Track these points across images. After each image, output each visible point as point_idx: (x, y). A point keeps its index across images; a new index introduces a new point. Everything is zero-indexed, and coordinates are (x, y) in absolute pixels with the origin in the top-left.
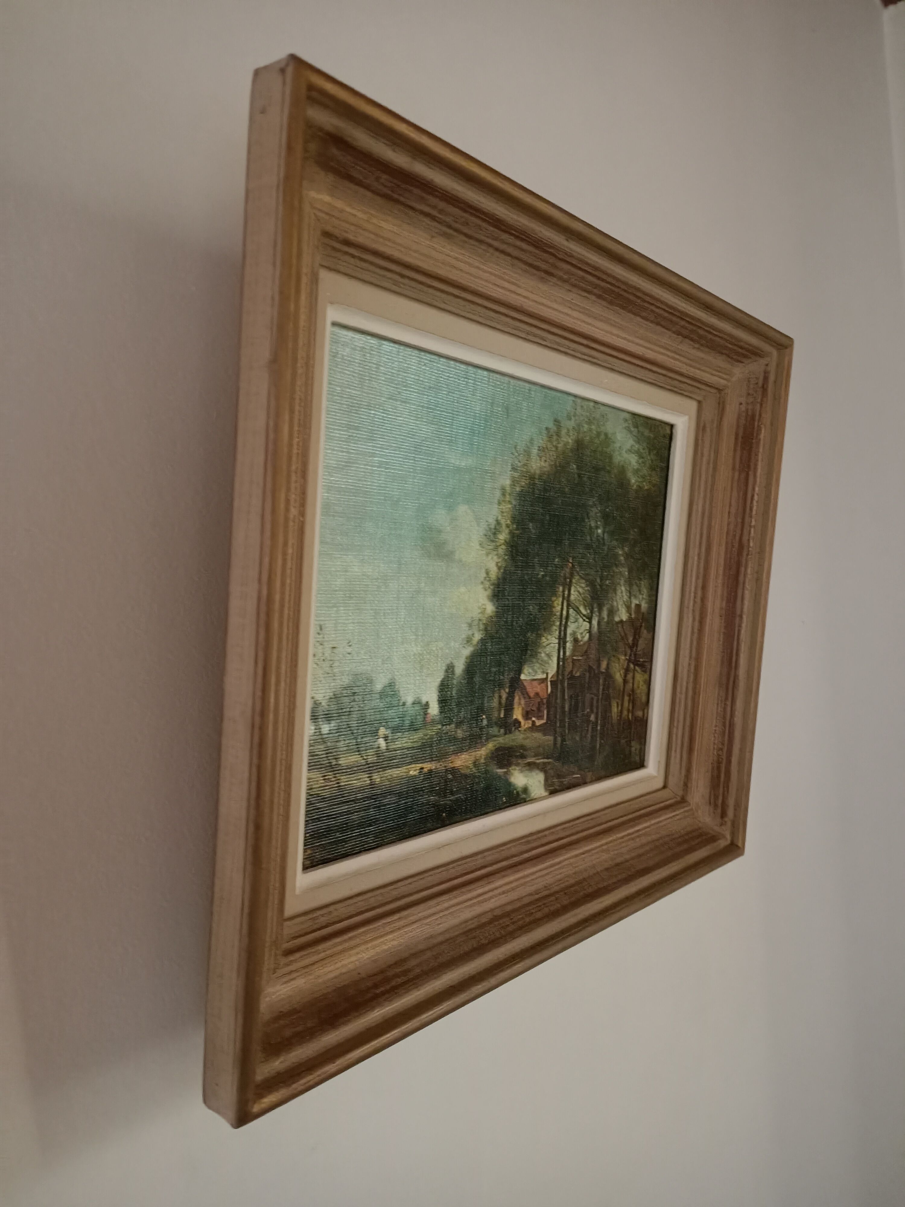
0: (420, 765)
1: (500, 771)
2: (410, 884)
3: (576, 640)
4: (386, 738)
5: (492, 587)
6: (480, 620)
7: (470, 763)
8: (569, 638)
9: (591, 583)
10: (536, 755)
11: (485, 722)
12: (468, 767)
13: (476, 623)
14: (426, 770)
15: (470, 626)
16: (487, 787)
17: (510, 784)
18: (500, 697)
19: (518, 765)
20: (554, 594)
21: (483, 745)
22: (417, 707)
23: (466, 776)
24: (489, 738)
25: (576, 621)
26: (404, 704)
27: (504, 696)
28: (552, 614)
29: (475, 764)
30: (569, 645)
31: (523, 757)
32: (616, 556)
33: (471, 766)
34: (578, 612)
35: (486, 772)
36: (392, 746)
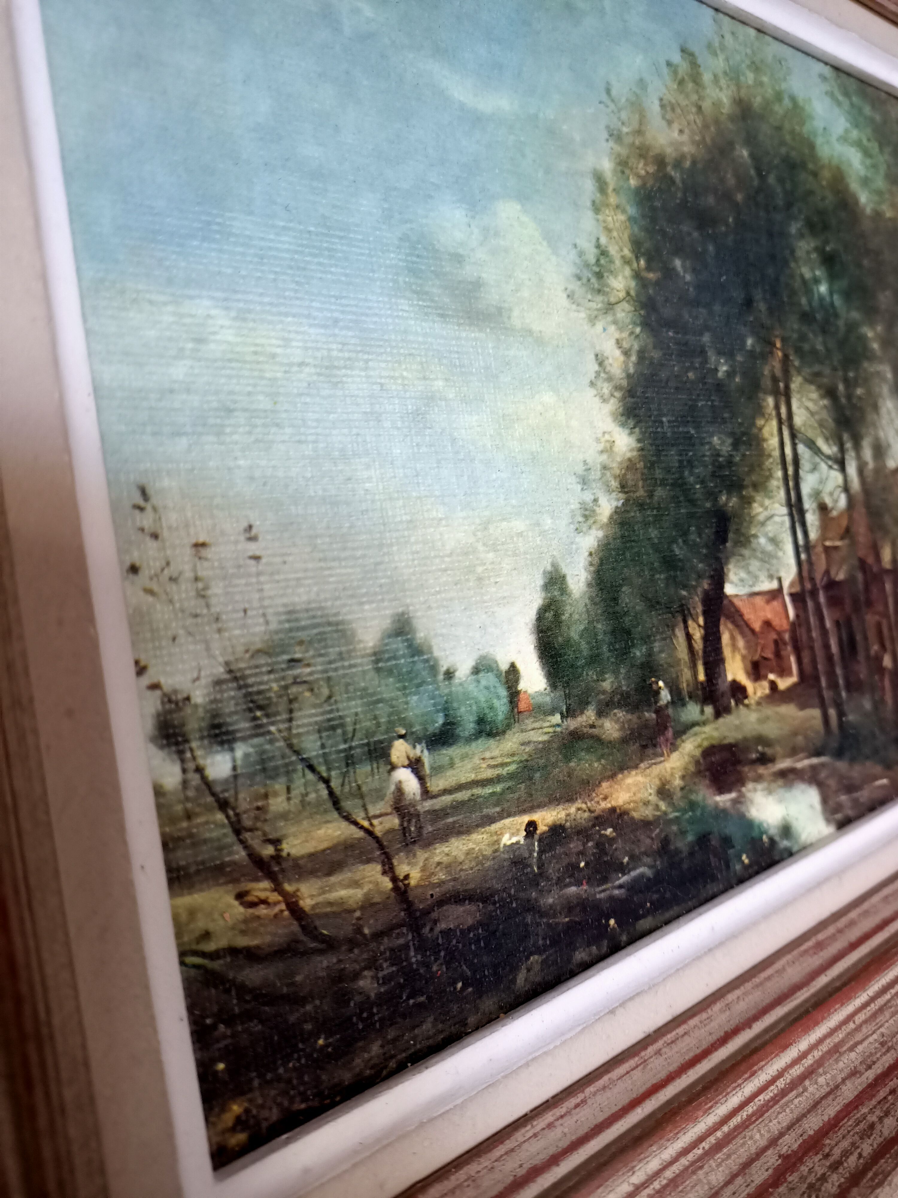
0: (526, 818)
1: (723, 800)
2: (550, 1126)
3: (823, 508)
4: (415, 765)
5: (618, 394)
6: (605, 468)
7: (650, 793)
8: (808, 504)
9: (830, 393)
10: (793, 752)
11: (665, 696)
12: (646, 803)
13: (596, 474)
14: (542, 828)
15: (584, 482)
16: (703, 839)
17: (749, 824)
18: (689, 637)
19: (758, 779)
20: (759, 411)
21: (674, 748)
22: (488, 679)
23: (646, 824)
24: (683, 730)
25: (815, 468)
26: (449, 675)
27: (698, 634)
28: (762, 454)
29: (663, 792)
30: (812, 518)
31: (764, 760)
32: (863, 339)
33: (653, 798)
34: (817, 451)
35: (692, 805)
36: (436, 784)
